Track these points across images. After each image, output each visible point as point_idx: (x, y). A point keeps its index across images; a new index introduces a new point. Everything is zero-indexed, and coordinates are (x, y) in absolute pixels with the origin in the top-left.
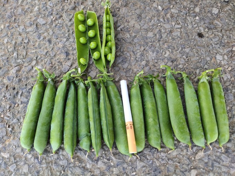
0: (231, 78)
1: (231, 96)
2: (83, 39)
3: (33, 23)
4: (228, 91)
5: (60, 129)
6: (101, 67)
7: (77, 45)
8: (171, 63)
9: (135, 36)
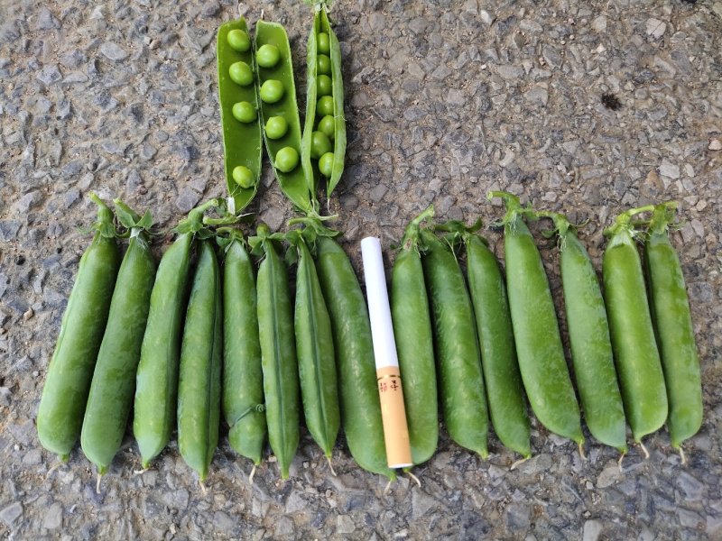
0: (707, 234)
1: (709, 289)
2: (245, 106)
3: (84, 58)
4: (697, 275)
5: (166, 390)
6: (301, 196)
7: (225, 126)
8: (521, 186)
9: (409, 102)
